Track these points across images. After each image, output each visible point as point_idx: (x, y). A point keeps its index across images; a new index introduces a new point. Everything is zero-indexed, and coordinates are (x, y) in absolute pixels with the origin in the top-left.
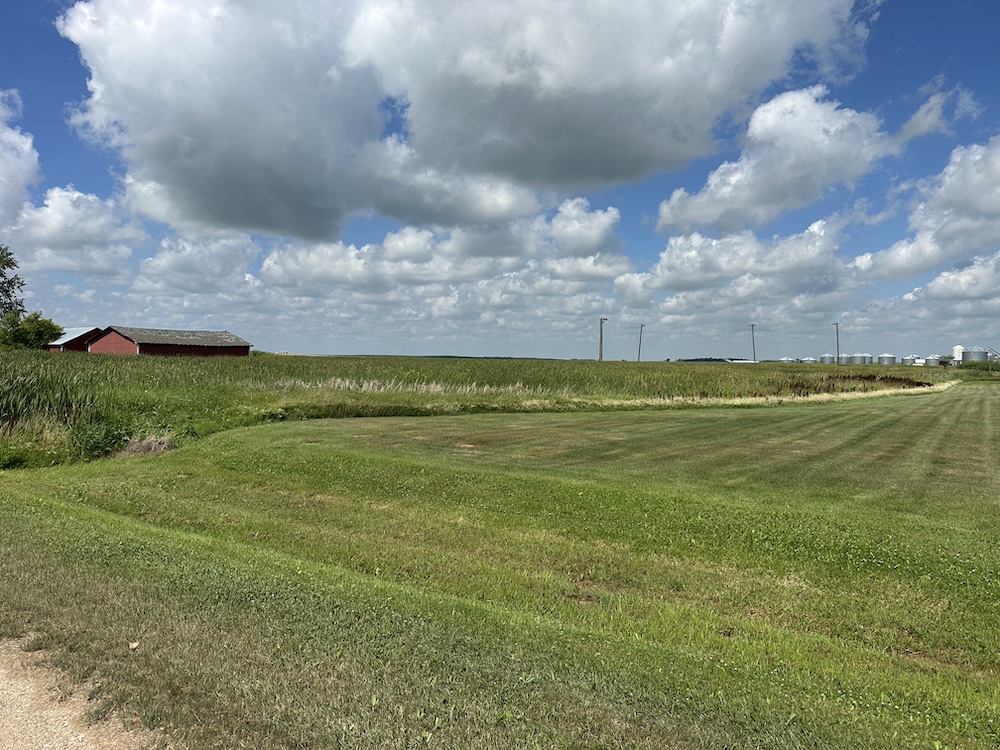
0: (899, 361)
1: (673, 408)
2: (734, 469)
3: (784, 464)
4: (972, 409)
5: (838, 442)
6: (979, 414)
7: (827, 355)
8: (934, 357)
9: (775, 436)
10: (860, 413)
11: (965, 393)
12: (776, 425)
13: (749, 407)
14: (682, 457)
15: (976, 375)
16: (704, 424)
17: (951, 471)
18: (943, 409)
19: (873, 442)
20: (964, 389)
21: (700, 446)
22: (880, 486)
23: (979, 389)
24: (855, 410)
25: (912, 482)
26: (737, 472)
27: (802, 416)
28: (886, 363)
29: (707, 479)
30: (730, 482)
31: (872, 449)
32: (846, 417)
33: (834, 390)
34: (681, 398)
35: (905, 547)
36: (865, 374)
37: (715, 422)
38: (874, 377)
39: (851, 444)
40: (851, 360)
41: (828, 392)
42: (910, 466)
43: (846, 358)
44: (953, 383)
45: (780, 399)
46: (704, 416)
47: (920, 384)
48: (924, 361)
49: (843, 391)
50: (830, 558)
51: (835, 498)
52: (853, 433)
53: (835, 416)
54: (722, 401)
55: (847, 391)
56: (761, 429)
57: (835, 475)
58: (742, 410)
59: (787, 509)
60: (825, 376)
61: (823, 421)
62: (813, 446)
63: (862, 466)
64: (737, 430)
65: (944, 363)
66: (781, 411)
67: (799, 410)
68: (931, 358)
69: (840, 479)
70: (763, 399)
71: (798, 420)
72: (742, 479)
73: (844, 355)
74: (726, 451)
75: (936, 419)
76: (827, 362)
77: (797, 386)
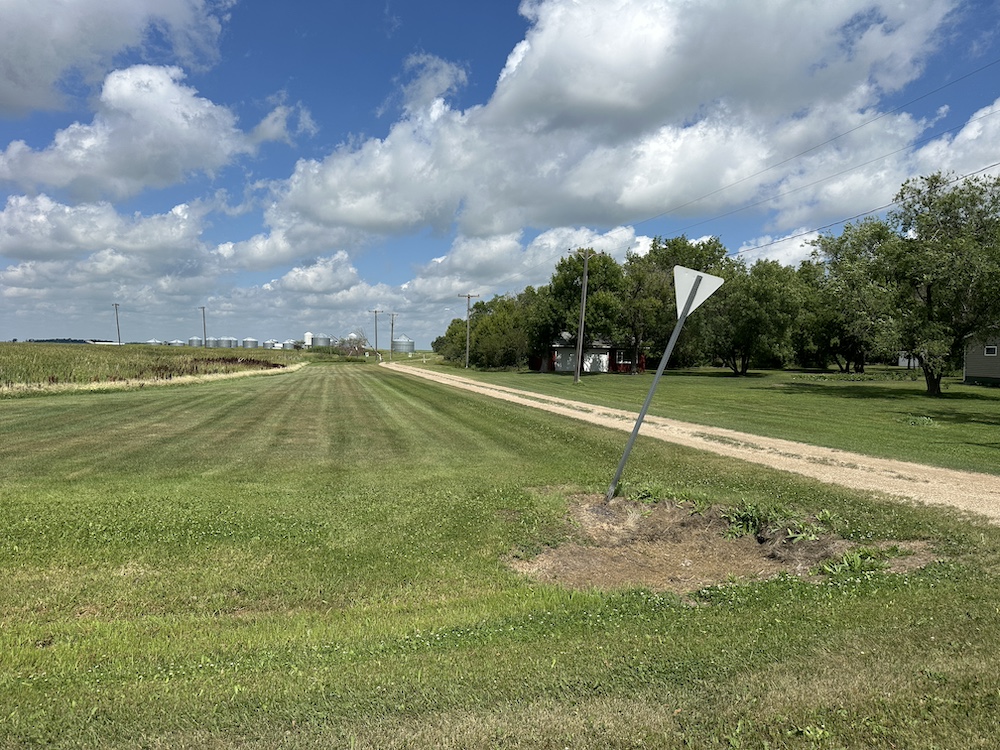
0: (260, 345)
1: (14, 397)
2: (80, 460)
3: (136, 449)
4: (315, 386)
5: (196, 423)
6: (319, 391)
7: (195, 338)
8: (290, 342)
9: (131, 421)
10: (220, 393)
11: (311, 373)
12: (136, 409)
13: (107, 391)
14: (15, 454)
15: (321, 358)
16: (52, 414)
17: (290, 441)
18: (292, 386)
19: (228, 421)
20: (311, 370)
21: (41, 438)
22: (227, 460)
23: (322, 369)
24: (217, 390)
25: (256, 454)
26: (82, 463)
27: (163, 399)
28: (249, 347)
29: (45, 475)
30: (72, 475)
31: (226, 426)
32: (208, 398)
33: (197, 372)
34: (23, 385)
35: (241, 514)
36: (229, 356)
37: (65, 409)
38: (237, 360)
39: (208, 424)
40: (217, 343)
41: (191, 374)
42: (257, 439)
43: (214, 341)
44: (303, 364)
45: (141, 382)
46: (51, 404)
47: (276, 366)
48: (281, 345)
49: (205, 372)
50: (170, 537)
51: (183, 477)
52: (212, 412)
53: (196, 398)
54: (76, 386)
55: (210, 373)
56: (117, 414)
57: (187, 455)
58: (100, 395)
59: (132, 495)
60: (189, 359)
61: (184, 402)
62: (170, 428)
63: (214, 444)
64: (90, 418)
65: (298, 347)
66: (143, 394)
67: (161, 393)
68: (287, 342)
69: (191, 459)
70: (123, 383)
71: (158, 403)
72: (88, 470)
73: (212, 339)
74: (73, 442)
75: (286, 396)
76: (195, 344)
77: (159, 369)
